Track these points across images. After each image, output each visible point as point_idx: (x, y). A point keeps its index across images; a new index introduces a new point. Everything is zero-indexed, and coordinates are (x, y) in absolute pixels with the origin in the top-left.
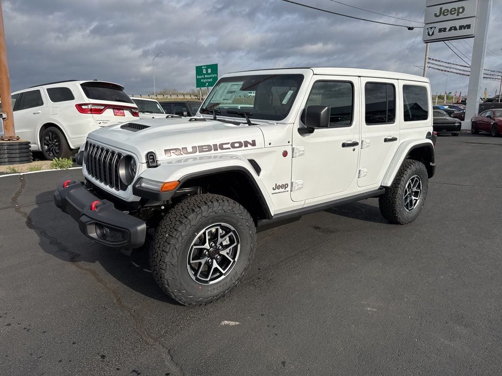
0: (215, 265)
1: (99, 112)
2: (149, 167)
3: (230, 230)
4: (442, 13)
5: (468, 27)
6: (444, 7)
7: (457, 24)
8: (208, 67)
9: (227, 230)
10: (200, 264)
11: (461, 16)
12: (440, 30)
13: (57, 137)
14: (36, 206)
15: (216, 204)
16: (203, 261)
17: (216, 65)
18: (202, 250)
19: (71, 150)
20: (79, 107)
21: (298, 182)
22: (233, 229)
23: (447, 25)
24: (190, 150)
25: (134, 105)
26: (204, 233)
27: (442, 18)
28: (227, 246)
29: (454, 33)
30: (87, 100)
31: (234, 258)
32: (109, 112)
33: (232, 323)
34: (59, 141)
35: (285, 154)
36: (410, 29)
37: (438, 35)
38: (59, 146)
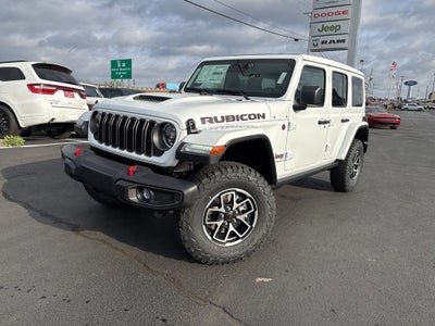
0: (231, 228)
1: (51, 92)
2: (189, 133)
3: (247, 197)
4: (324, 28)
5: (344, 41)
6: (326, 24)
7: (336, 38)
8: (122, 61)
9: (243, 197)
10: (216, 226)
11: (338, 32)
12: (323, 43)
13: (5, 115)
14: (6, 181)
15: (229, 170)
16: (219, 223)
17: (130, 60)
18: (218, 213)
19: (20, 128)
20: (31, 87)
21: (290, 152)
22: (249, 195)
23: (328, 39)
24: (220, 119)
25: (82, 88)
26: (219, 197)
27: (324, 33)
28: (244, 212)
29: (332, 45)
30: (39, 81)
31: (251, 224)
32: (60, 93)
33: (266, 280)
34: (8, 120)
35: (284, 127)
36: (296, 40)
37: (320, 46)
38: (8, 125)
